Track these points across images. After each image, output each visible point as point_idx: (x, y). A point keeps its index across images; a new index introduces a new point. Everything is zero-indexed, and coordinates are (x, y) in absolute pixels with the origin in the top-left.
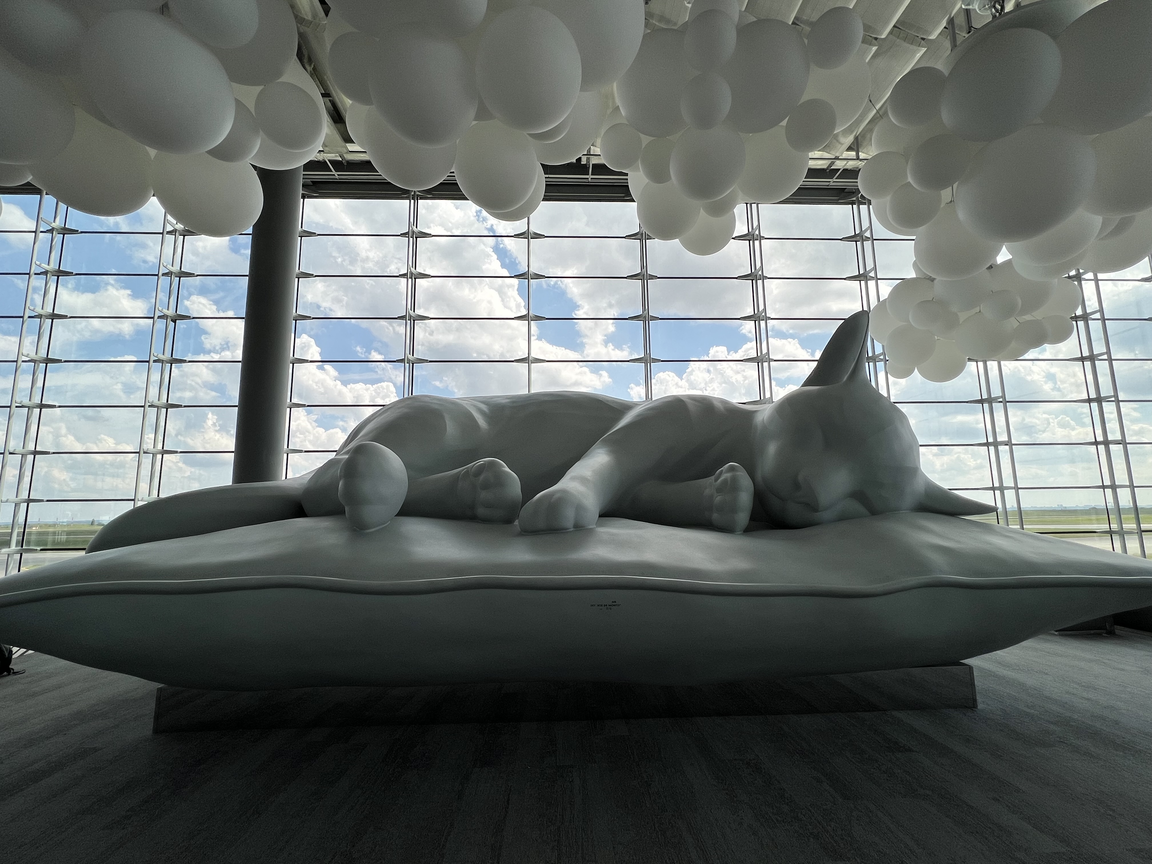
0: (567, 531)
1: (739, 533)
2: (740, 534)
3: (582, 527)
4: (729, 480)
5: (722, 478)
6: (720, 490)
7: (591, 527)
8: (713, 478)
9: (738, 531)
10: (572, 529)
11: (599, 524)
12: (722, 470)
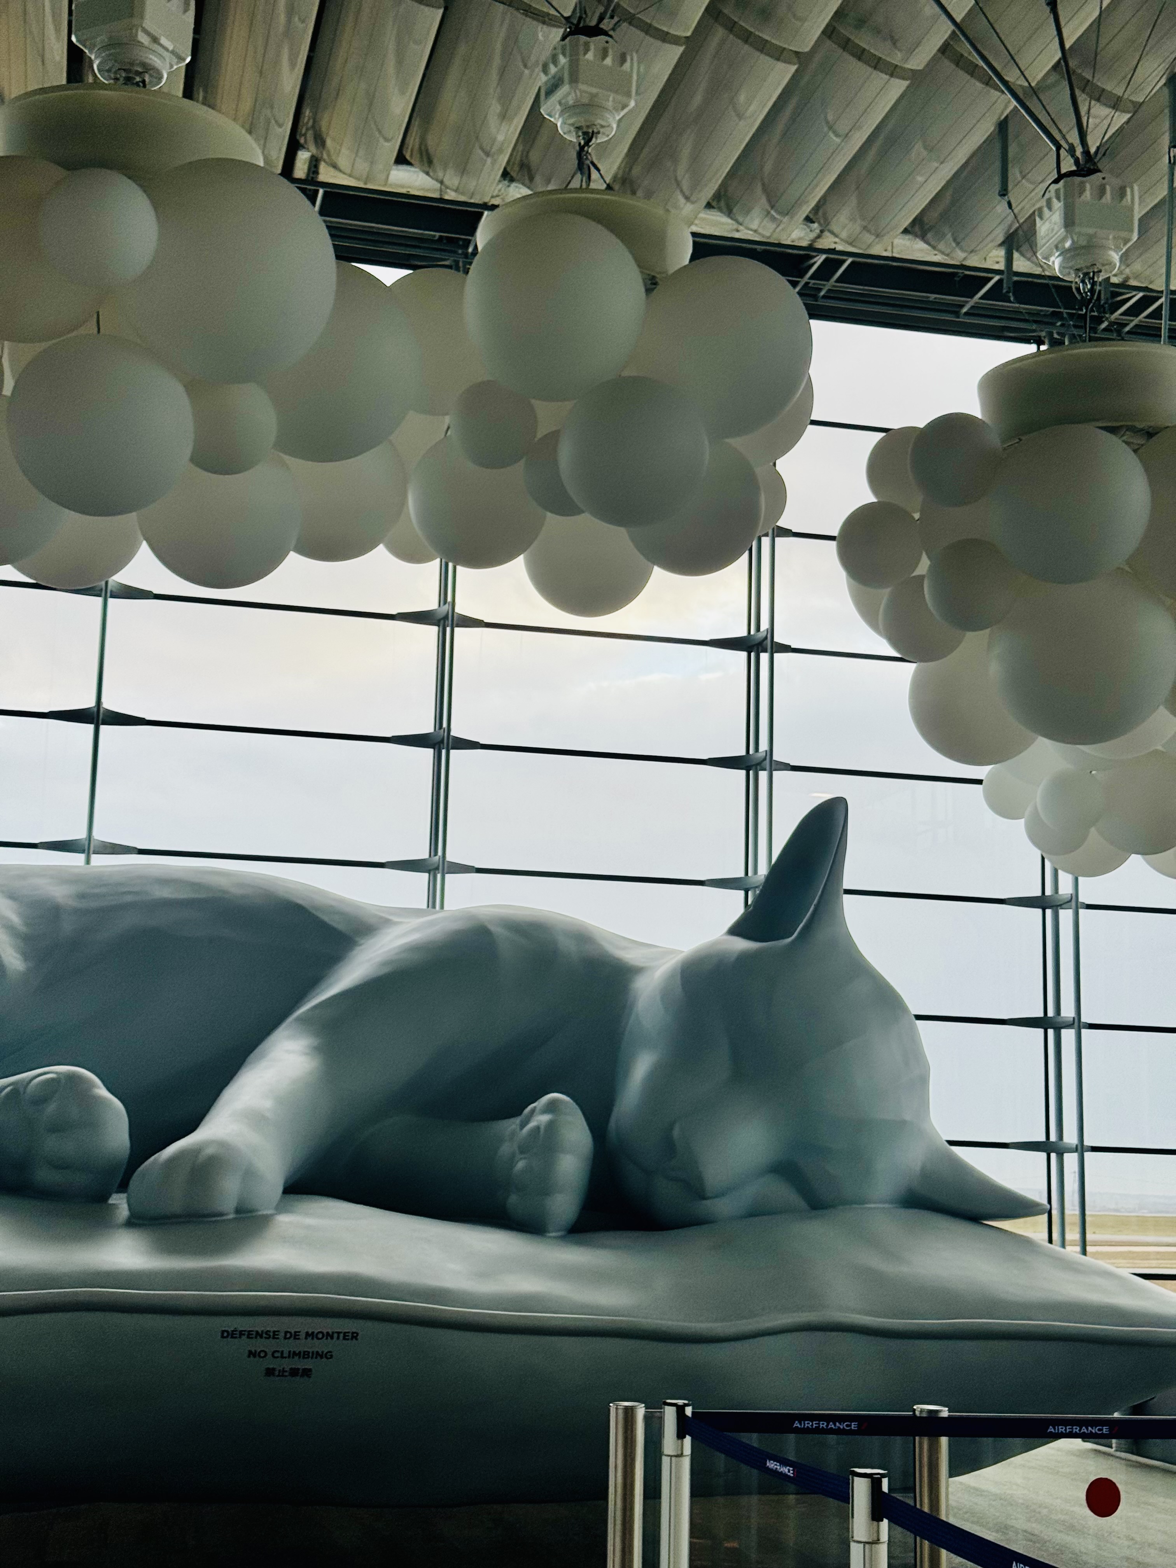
0: (225, 1218)
1: (554, 1234)
2: (555, 1237)
3: (251, 1211)
4: (542, 1127)
5: (532, 1124)
6: (524, 1149)
7: (265, 1212)
8: (517, 1120)
9: (552, 1232)
10: (231, 1216)
11: (281, 1208)
12: (535, 1107)
